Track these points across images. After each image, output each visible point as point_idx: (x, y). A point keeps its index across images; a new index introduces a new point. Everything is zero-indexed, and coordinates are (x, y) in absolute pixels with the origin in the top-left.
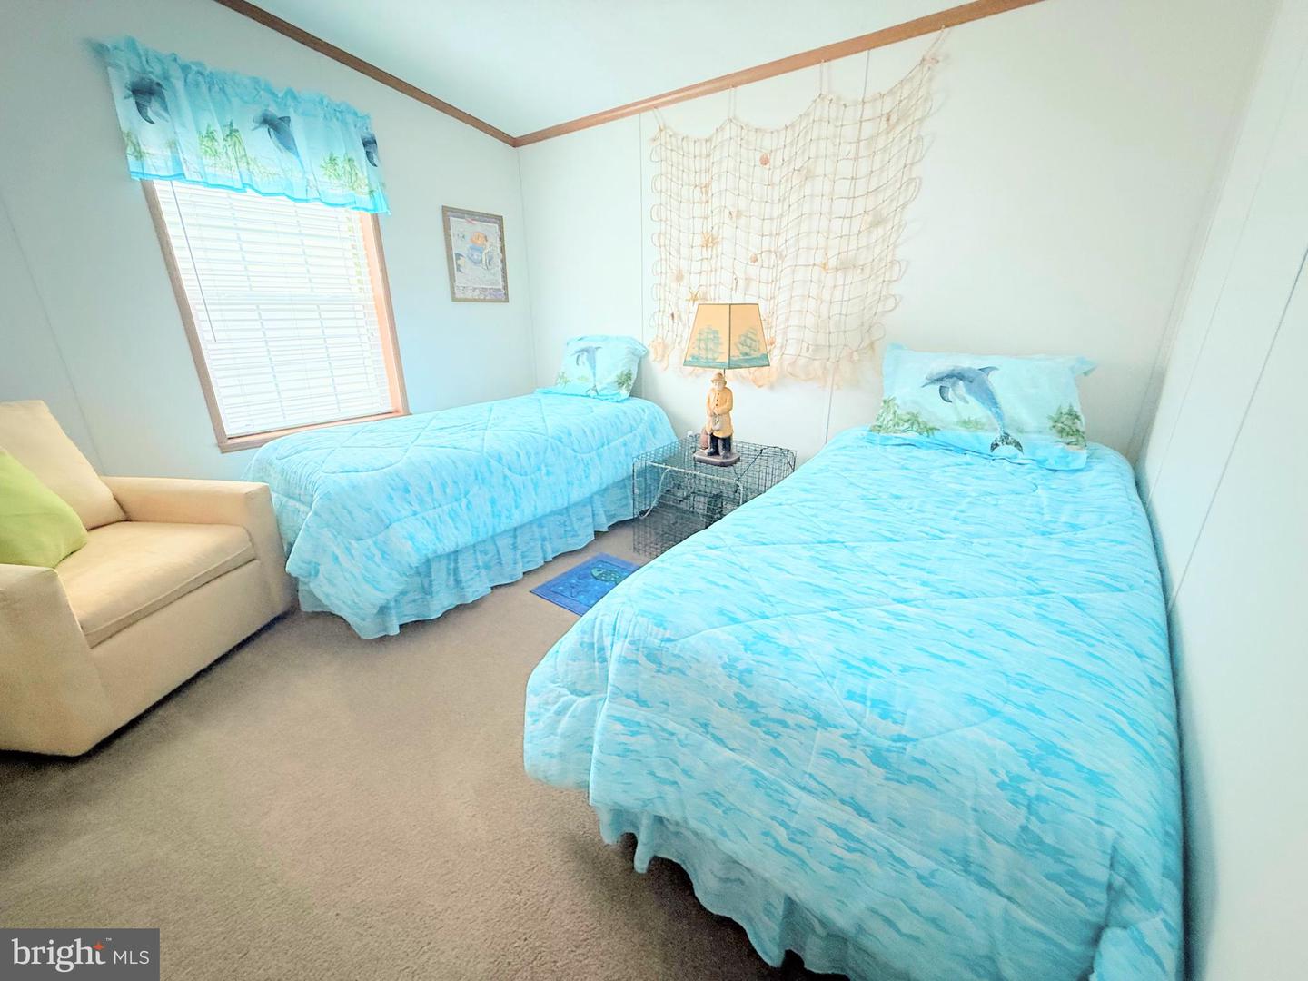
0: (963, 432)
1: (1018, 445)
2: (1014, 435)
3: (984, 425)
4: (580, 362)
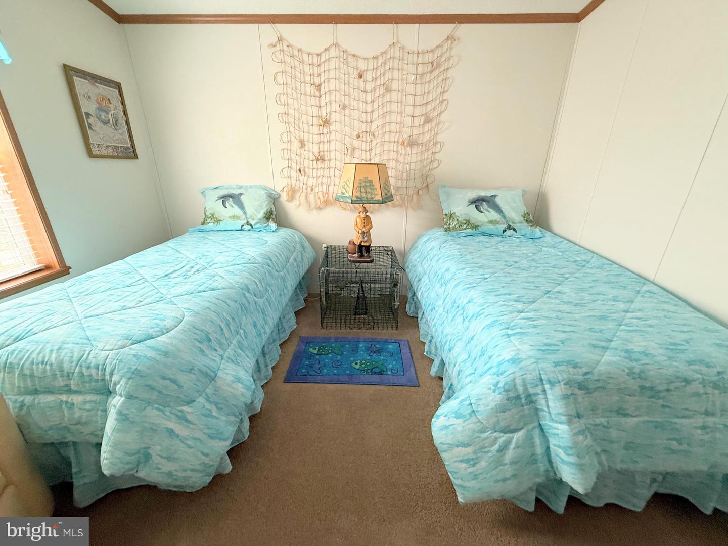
0: (491, 227)
1: (514, 229)
2: (512, 225)
3: (499, 222)
4: (227, 205)
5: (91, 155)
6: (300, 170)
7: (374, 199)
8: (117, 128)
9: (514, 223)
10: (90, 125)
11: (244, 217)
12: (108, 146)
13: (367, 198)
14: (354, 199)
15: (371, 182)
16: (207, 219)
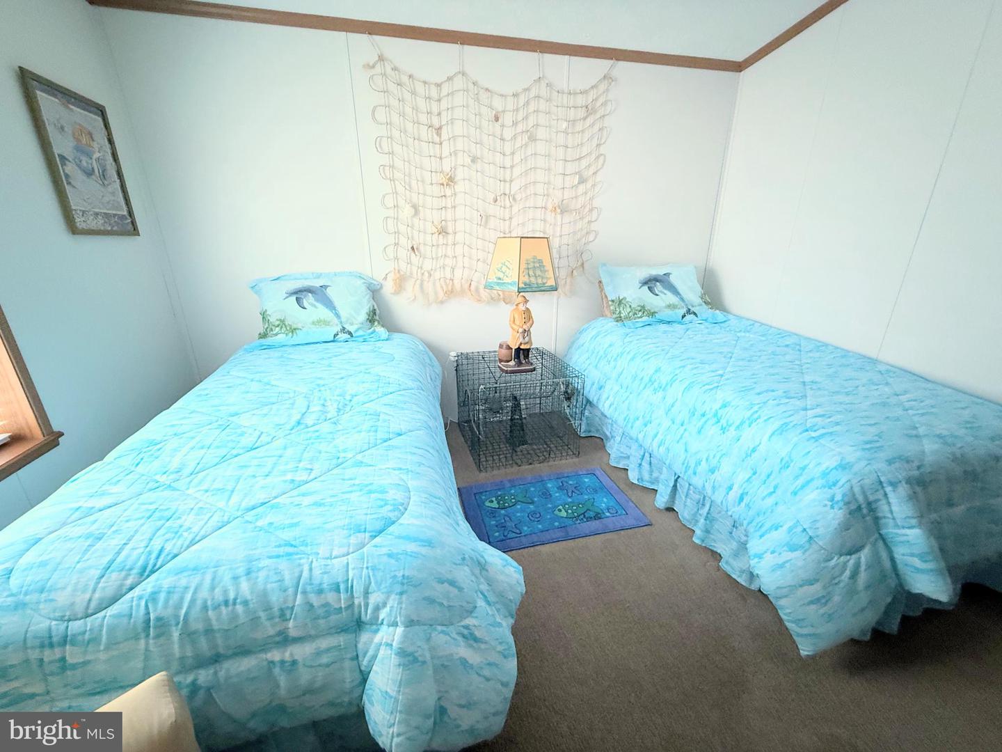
0: (669, 312)
1: (695, 314)
2: (692, 309)
3: (677, 306)
4: (305, 304)
5: (73, 228)
6: (413, 248)
7: (546, 285)
8: (106, 182)
9: (693, 306)
10: (67, 176)
11: (336, 320)
12: (97, 214)
13: (537, 284)
14: (522, 285)
15: (540, 261)
16: (273, 328)
